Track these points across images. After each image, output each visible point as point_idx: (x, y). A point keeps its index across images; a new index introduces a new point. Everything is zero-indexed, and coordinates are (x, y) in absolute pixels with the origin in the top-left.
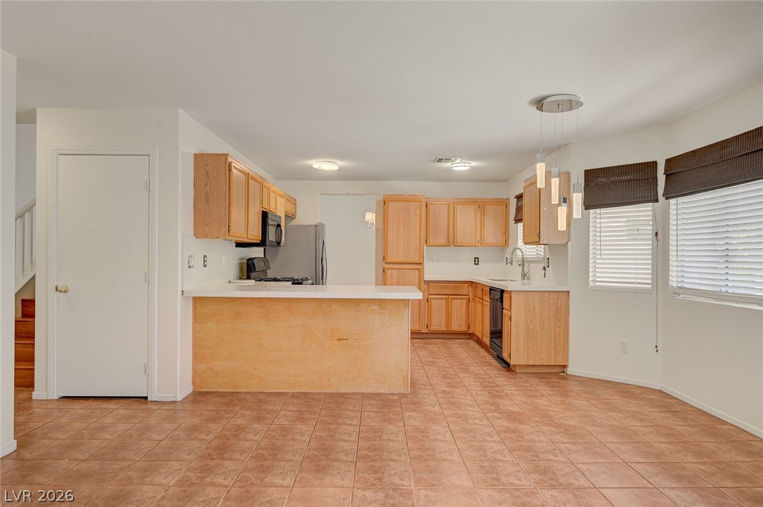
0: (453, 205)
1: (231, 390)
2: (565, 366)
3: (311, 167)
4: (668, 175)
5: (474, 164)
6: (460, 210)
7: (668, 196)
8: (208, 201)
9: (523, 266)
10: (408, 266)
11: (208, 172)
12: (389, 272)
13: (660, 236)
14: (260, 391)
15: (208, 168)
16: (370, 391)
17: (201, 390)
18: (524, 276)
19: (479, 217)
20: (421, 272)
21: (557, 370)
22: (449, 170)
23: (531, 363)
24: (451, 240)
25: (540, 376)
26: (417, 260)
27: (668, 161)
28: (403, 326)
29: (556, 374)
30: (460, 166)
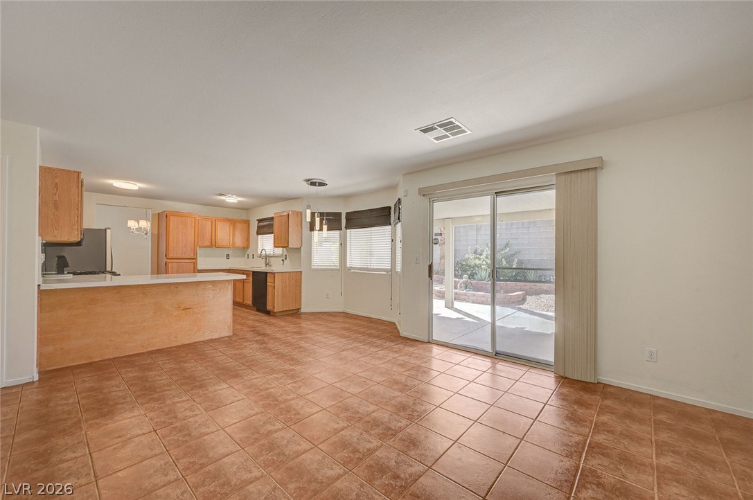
0: (215, 222)
1: (84, 362)
2: (299, 309)
3: (112, 185)
4: (347, 220)
5: (240, 199)
6: (219, 224)
7: (347, 228)
8: (57, 208)
9: (266, 259)
10: (186, 261)
11: (57, 184)
12: (170, 265)
13: (343, 245)
14: (115, 356)
15: (57, 180)
16: (206, 338)
17: (48, 369)
18: (267, 264)
19: (232, 230)
20: (195, 264)
21: (295, 311)
22: (223, 201)
23: (284, 309)
24: (214, 243)
25: (291, 315)
26: (192, 256)
27: (347, 214)
28: (227, 297)
29: (295, 313)
30: (232, 200)
